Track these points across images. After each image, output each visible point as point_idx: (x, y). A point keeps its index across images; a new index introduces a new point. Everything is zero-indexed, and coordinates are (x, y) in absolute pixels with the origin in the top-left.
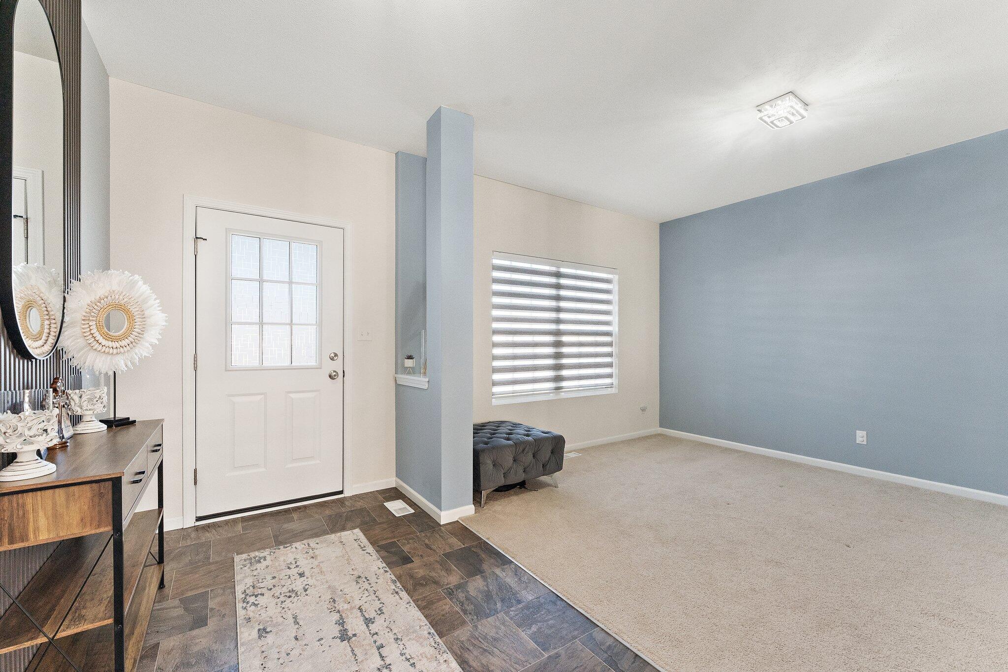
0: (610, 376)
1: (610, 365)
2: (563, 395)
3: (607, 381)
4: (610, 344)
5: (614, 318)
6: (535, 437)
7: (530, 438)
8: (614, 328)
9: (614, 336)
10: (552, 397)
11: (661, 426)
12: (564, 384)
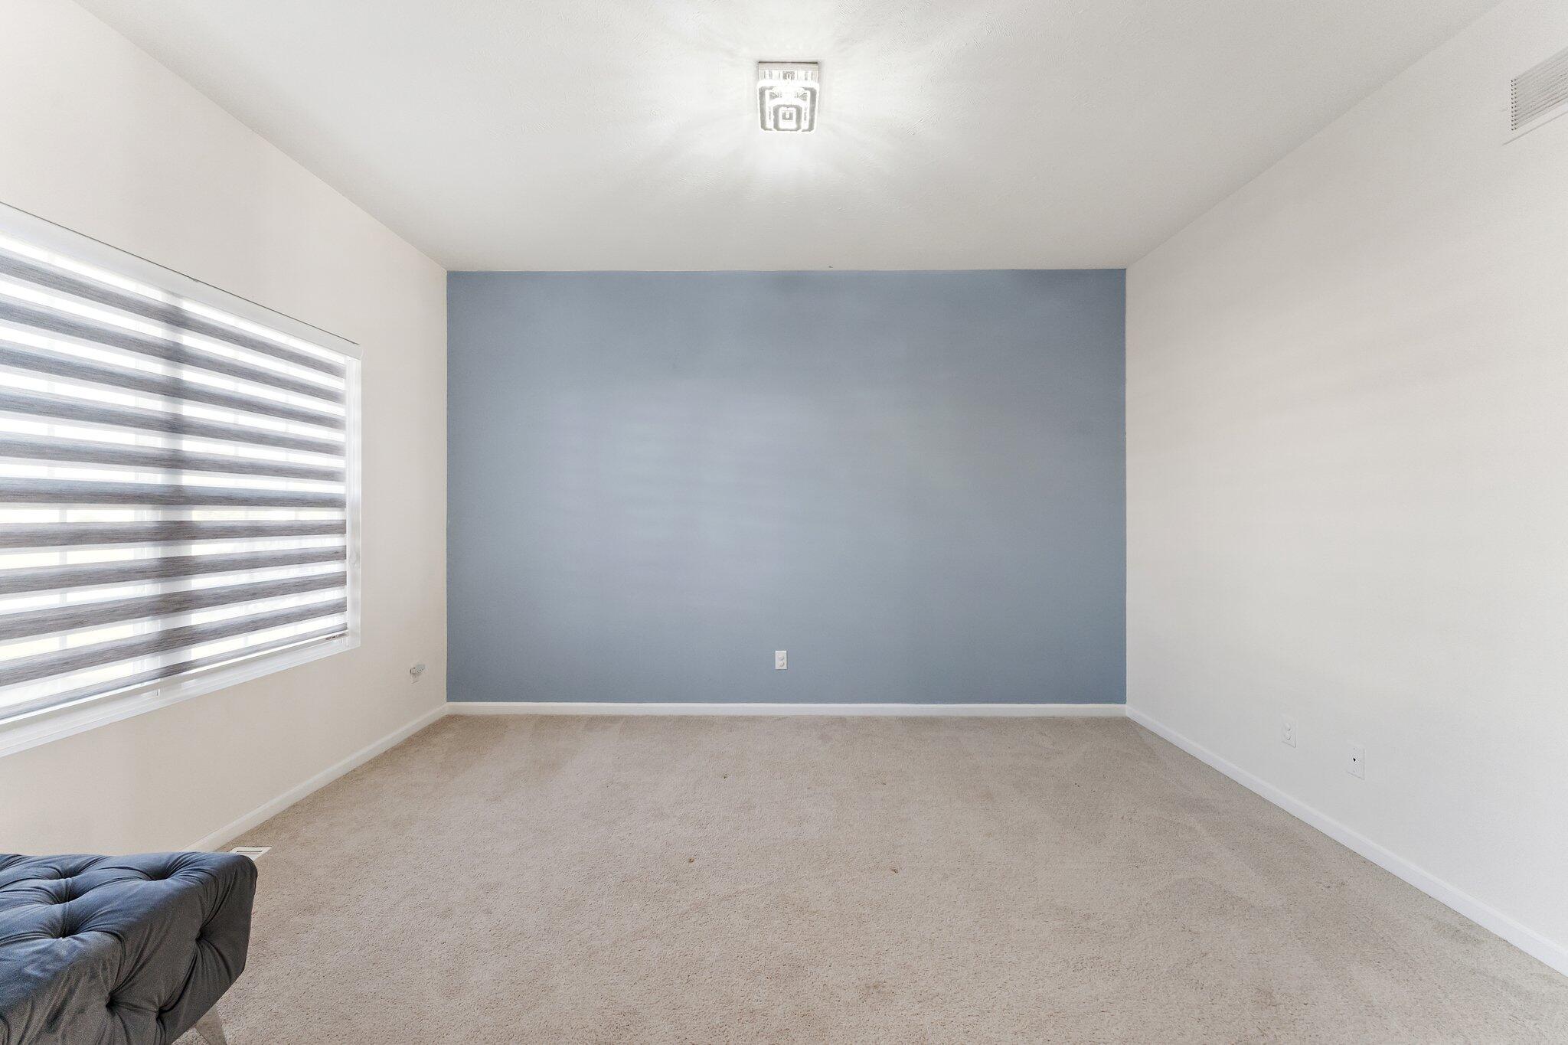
0: (338, 608)
1: (338, 581)
2: (190, 687)
3: (332, 621)
4: (339, 529)
5: (350, 464)
6: (117, 922)
7: (90, 939)
8: (349, 489)
9: (347, 508)
10: (148, 702)
11: (452, 696)
12: (196, 652)
